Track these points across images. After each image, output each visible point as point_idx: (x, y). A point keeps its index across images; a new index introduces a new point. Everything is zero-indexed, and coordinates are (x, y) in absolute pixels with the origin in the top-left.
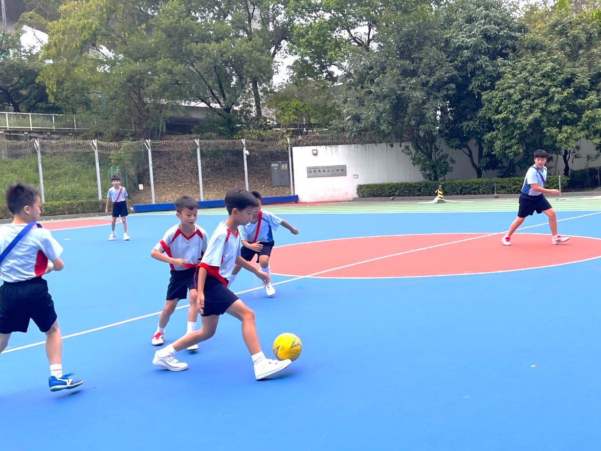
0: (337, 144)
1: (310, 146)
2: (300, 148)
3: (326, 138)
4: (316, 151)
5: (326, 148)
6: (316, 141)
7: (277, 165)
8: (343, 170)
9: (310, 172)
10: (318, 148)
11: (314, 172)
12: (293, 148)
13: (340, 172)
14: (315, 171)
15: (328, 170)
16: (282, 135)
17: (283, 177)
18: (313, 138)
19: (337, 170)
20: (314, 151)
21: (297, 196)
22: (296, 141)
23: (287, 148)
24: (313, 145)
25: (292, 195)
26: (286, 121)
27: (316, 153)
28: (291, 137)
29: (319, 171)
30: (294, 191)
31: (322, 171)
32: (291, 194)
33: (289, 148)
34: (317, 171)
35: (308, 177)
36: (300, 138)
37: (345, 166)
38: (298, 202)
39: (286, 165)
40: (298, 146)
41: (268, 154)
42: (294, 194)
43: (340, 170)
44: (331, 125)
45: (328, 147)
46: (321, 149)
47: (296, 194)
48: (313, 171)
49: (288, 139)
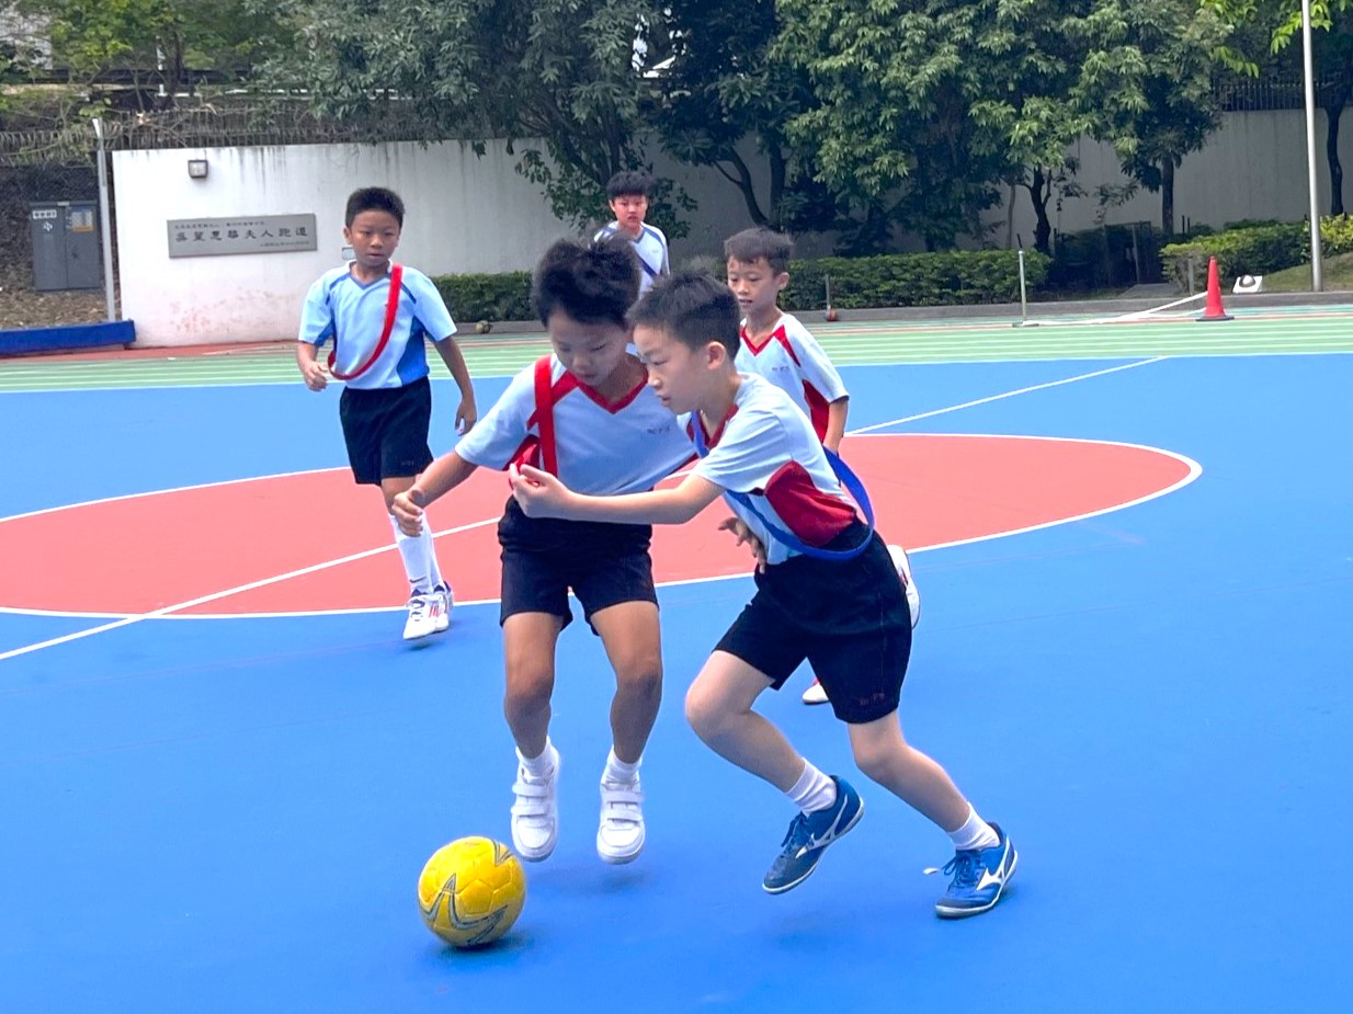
0: (284, 141)
1: (181, 146)
2: (141, 153)
3: (242, 120)
4: (202, 166)
5: (241, 154)
6: (204, 130)
7: (53, 214)
8: (303, 230)
9: (182, 237)
10: (209, 153)
11: (191, 239)
12: (115, 154)
13: (294, 238)
14: (198, 237)
15: (250, 233)
16: (75, 110)
17: (75, 256)
18: (193, 120)
19: (284, 232)
20: (195, 166)
21: (131, 324)
22: (126, 131)
23: (94, 155)
24: (193, 143)
25: (112, 319)
26: (88, 60)
27: (203, 172)
28: (108, 117)
29: (216, 233)
30: (118, 305)
31: (223, 234)
32: (106, 316)
33: (101, 155)
34: (207, 234)
35: (173, 256)
36: (142, 118)
37: (313, 217)
38: (135, 344)
39: (89, 216)
40: (135, 148)
41: (20, 176)
42: (119, 316)
43: (293, 232)
44: (257, 76)
45: (248, 151)
46: (223, 160)
47: (125, 318)
48: (190, 234)
49: (95, 122)
